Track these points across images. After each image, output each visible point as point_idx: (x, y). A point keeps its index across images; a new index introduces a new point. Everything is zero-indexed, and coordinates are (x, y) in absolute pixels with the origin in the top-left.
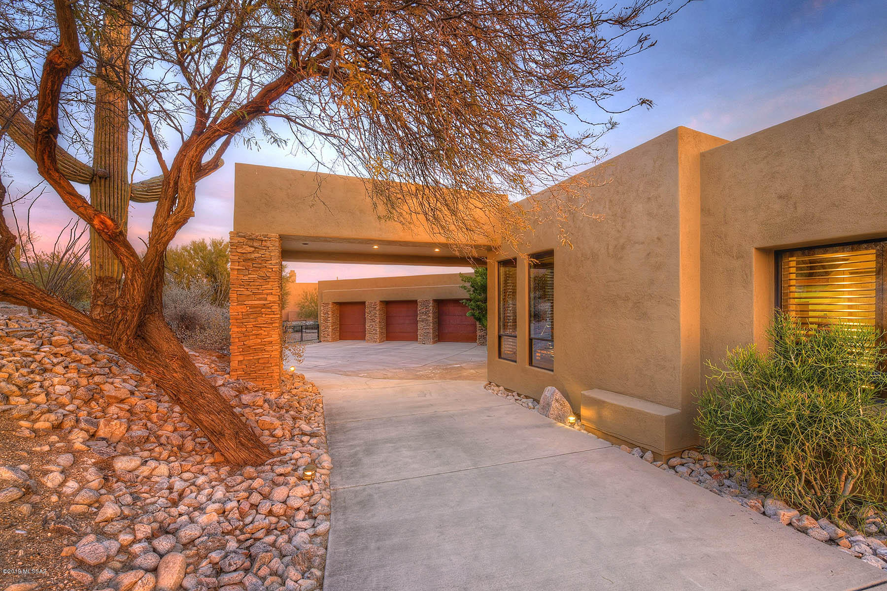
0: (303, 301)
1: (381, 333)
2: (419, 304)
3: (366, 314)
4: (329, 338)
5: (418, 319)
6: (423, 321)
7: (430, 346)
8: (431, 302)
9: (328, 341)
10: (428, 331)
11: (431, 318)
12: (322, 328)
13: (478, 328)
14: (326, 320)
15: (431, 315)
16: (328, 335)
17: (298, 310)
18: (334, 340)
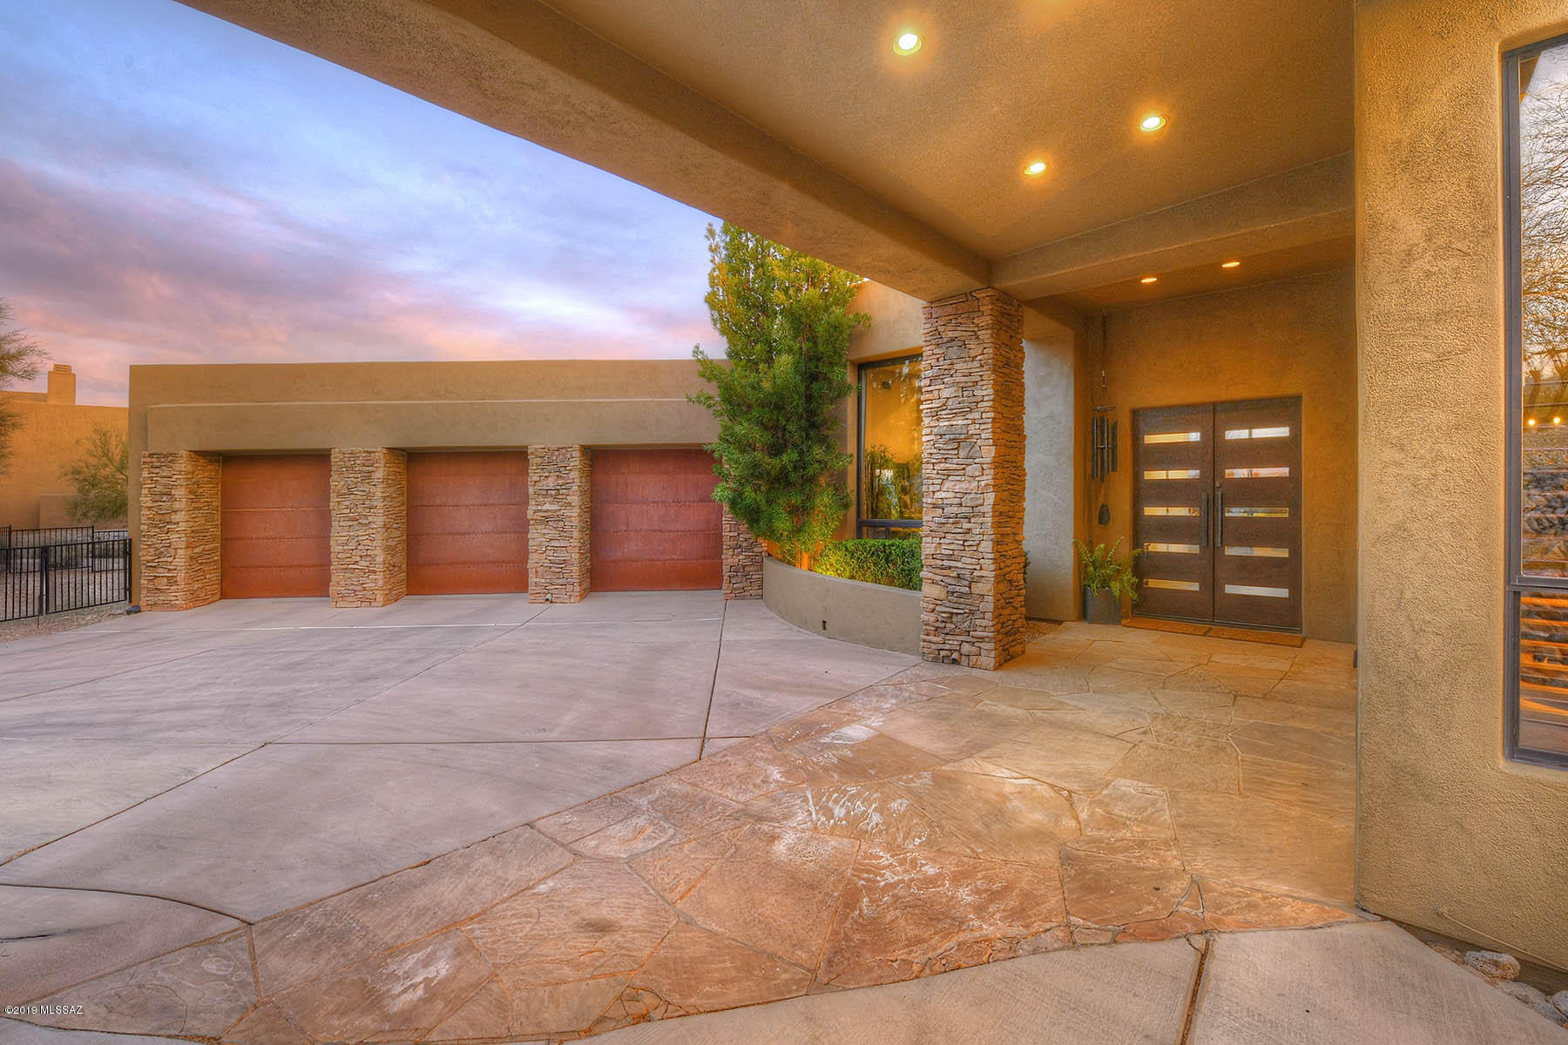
0: (94, 461)
1: (391, 568)
2: (533, 460)
3: (334, 499)
4: (177, 595)
5: (530, 514)
6: (546, 520)
7: (571, 610)
8: (577, 454)
9: (170, 606)
10: (562, 555)
11: (575, 512)
12: (143, 554)
13: (726, 543)
14: (162, 522)
15: (575, 499)
16: (172, 581)
17: (71, 491)
18: (196, 600)
